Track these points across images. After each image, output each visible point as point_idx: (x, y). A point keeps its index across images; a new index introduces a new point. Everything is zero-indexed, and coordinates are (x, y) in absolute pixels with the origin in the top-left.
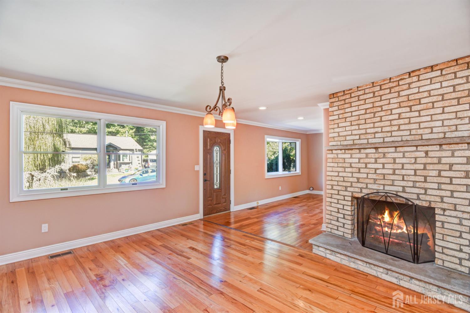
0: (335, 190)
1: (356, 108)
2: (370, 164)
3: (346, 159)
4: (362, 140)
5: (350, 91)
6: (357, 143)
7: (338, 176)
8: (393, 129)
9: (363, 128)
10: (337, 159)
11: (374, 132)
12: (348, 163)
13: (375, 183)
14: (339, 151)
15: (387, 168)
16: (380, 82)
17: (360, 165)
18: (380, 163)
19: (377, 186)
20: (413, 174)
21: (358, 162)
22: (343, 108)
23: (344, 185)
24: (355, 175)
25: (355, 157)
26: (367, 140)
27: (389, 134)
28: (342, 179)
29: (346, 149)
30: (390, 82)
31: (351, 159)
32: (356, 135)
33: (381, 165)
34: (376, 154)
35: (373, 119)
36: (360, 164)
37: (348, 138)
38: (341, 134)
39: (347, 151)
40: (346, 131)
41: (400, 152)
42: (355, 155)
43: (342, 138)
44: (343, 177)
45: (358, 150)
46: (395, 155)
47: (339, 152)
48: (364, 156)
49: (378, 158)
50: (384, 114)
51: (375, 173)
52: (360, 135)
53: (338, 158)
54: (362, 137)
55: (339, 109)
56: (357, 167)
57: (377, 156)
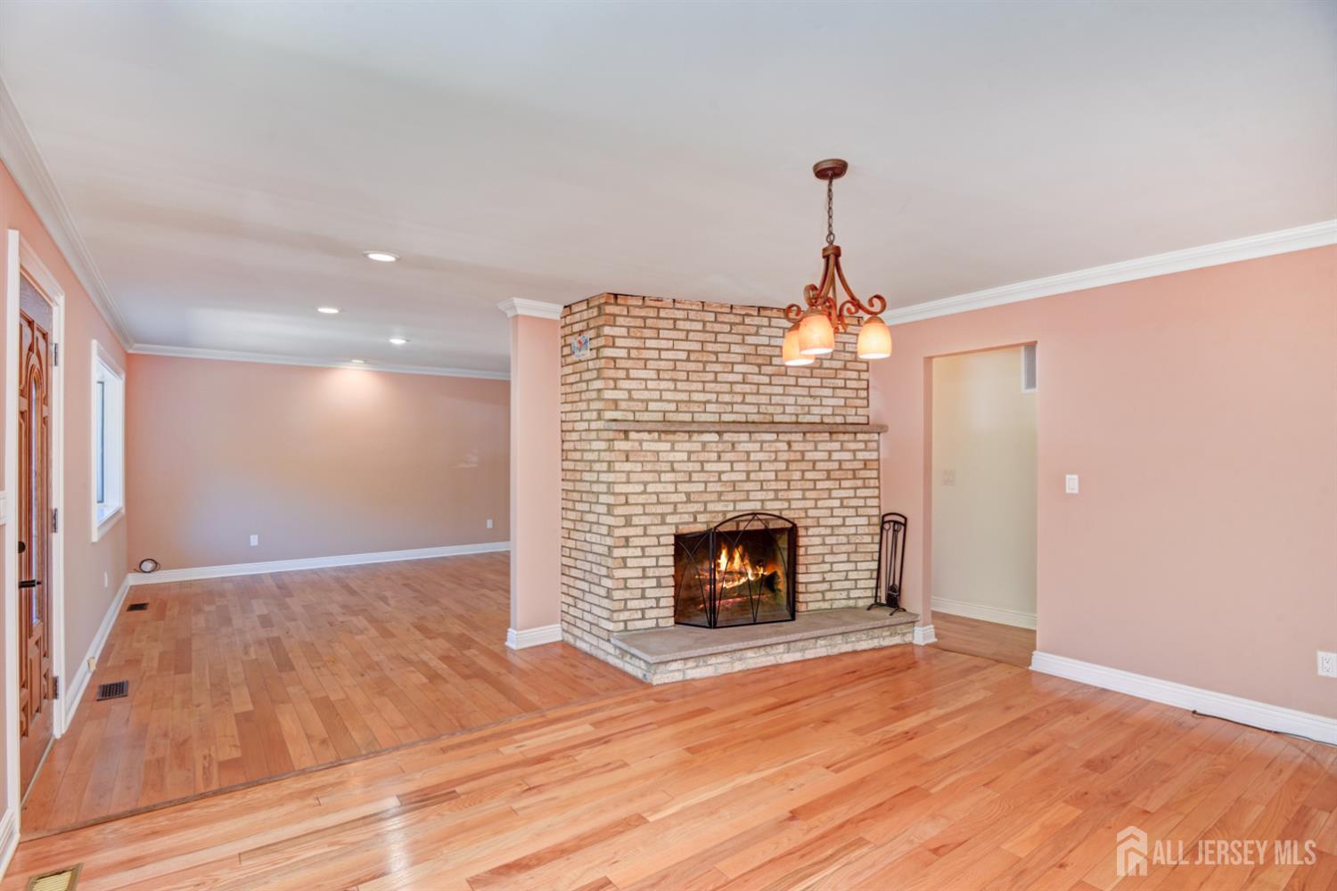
0: (636, 526)
1: (670, 344)
2: (710, 464)
3: (660, 454)
4: (681, 414)
5: (659, 304)
6: (671, 419)
7: (644, 492)
8: (735, 400)
9: (683, 388)
10: (639, 453)
11: (704, 400)
12: (667, 462)
13: (719, 500)
14: (646, 434)
15: (738, 469)
16: (716, 307)
17: (690, 467)
18: (726, 462)
19: (723, 506)
20: (774, 478)
21: (686, 459)
22: (639, 335)
23: (659, 511)
24: (681, 487)
25: (680, 449)
26: (691, 415)
27: (729, 408)
28: (654, 499)
29: (663, 432)
30: (731, 313)
31: (672, 454)
32: (669, 401)
33: (729, 464)
34: (720, 445)
35: (701, 374)
36: (690, 464)
37: (652, 406)
38: (636, 395)
39: (663, 436)
40: (646, 389)
41: (756, 442)
42: (680, 444)
43: (637, 405)
44: (657, 494)
45: (687, 435)
46: (750, 447)
47: (645, 436)
48: (698, 447)
49: (723, 452)
50: (722, 370)
51: (720, 480)
52: (677, 402)
53: (642, 451)
54: (683, 407)
55: (629, 336)
56: (686, 469)
57: (721, 447)
